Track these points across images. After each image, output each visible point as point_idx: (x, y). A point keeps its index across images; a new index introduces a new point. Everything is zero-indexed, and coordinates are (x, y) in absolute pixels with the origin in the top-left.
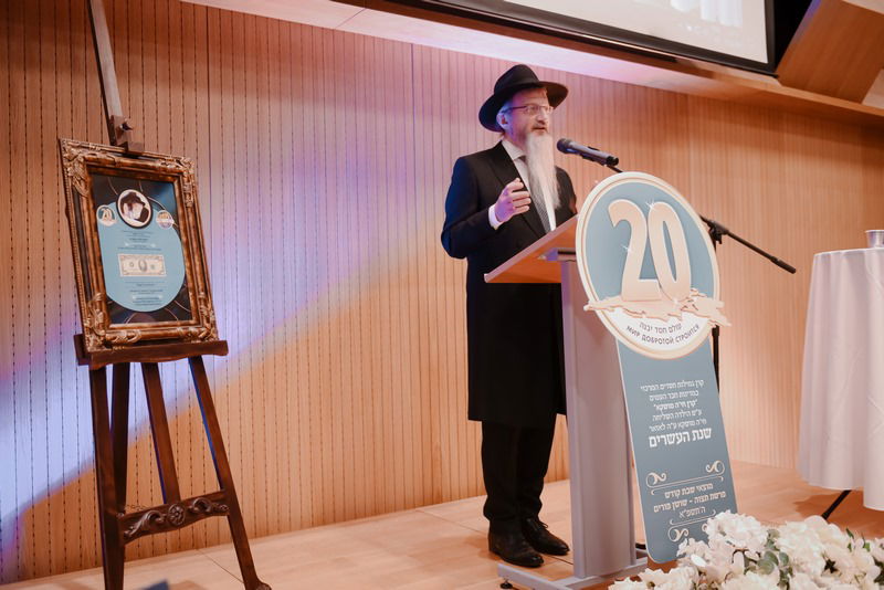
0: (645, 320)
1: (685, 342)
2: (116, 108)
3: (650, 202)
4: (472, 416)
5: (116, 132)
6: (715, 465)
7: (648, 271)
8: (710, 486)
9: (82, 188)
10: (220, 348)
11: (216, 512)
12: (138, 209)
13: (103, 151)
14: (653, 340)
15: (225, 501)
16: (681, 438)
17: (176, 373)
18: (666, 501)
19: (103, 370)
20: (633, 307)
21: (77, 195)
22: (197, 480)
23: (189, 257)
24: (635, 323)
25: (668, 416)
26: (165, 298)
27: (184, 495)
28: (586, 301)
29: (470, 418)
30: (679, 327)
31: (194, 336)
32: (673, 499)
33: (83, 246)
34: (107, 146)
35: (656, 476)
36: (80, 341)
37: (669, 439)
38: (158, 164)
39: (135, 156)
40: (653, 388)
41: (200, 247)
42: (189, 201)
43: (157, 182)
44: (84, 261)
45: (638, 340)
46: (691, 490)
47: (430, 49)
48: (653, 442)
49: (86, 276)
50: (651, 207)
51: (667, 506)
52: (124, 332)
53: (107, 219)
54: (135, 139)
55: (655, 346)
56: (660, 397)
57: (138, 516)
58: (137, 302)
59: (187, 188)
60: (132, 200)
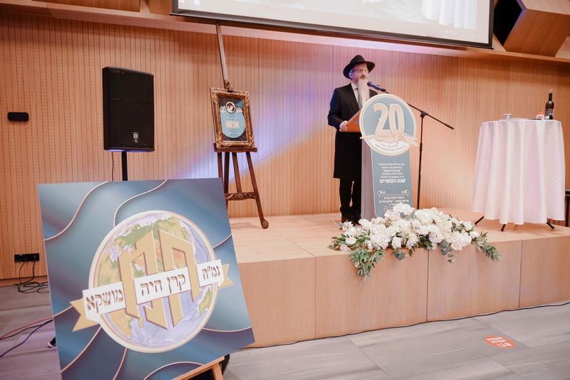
0: (383, 143)
1: (399, 151)
2: (226, 78)
3: (390, 103)
4: (335, 176)
5: (226, 85)
6: (405, 191)
7: (387, 126)
8: (403, 198)
9: (216, 102)
10: (255, 150)
11: (252, 197)
12: (232, 108)
13: (223, 91)
14: (386, 149)
15: (255, 195)
16: (392, 181)
17: (242, 156)
18: (383, 200)
19: (221, 153)
20: (378, 138)
21: (214, 104)
22: (247, 188)
23: (247, 122)
24: (379, 144)
25: (388, 174)
26: (239, 134)
27: (243, 191)
28: (361, 136)
29: (334, 177)
30: (397, 146)
31: (247, 146)
32: (387, 200)
33: (216, 118)
34: (223, 89)
35: (381, 192)
36: (215, 145)
37: (388, 181)
38: (238, 94)
39: (231, 92)
40: (384, 164)
41: (250, 119)
42: (247, 105)
43: (237, 99)
44: (216, 123)
45: (380, 149)
46: (395, 198)
47: (340, 47)
48: (381, 181)
49: (217, 127)
50: (391, 105)
51: (384, 202)
52: (227, 143)
53: (223, 110)
54: (231, 87)
55: (387, 151)
56: (386, 168)
57: (230, 195)
58: (231, 135)
59: (246, 101)
60: (230, 105)
